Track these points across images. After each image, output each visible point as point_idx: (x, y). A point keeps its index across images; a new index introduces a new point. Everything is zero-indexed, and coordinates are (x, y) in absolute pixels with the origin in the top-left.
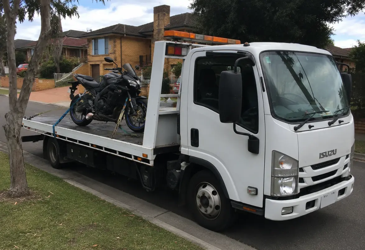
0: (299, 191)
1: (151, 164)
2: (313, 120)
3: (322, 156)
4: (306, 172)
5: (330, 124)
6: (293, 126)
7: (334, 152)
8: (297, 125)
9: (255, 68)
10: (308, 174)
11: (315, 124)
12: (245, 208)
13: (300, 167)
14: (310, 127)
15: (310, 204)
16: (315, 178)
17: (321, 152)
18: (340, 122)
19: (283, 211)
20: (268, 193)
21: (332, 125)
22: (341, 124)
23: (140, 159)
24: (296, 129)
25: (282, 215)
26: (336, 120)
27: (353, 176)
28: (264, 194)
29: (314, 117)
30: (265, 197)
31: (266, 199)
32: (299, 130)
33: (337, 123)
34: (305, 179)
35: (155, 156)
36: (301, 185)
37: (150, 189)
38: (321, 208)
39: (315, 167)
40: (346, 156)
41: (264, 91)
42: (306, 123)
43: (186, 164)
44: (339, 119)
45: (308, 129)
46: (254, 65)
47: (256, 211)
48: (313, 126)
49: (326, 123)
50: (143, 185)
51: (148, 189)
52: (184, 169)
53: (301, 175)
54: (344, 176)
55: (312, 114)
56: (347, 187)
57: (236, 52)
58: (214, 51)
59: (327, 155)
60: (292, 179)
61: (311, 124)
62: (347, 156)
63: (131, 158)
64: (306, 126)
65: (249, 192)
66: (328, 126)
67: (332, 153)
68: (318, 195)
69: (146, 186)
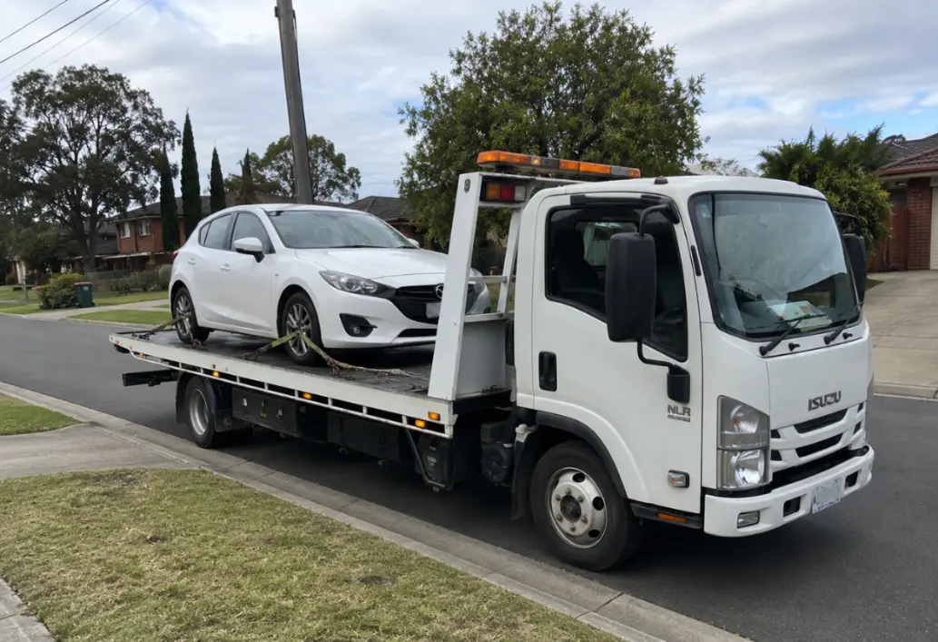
0: (770, 479)
1: (448, 434)
2: (796, 332)
3: (813, 405)
4: (784, 438)
5: (827, 341)
6: (756, 346)
7: (836, 397)
8: (765, 344)
9: (678, 228)
10: (789, 444)
11: (802, 341)
12: (663, 517)
13: (773, 427)
14: (792, 347)
15: (792, 506)
16: (802, 451)
17: (813, 398)
18: (846, 336)
19: (740, 520)
20: (711, 483)
21: (832, 343)
22: (847, 340)
23: (421, 424)
24: (763, 352)
25: (738, 527)
26: (839, 333)
27: (870, 448)
28: (703, 485)
29: (799, 326)
30: (705, 491)
31: (707, 496)
32: (770, 353)
33: (840, 338)
34: (783, 454)
35: (456, 416)
36: (776, 465)
37: (443, 486)
38: (813, 512)
39: (803, 427)
40: (857, 407)
41: (699, 274)
42: (784, 339)
43: (526, 430)
44: (844, 331)
45: (789, 351)
46: (677, 221)
47: (687, 521)
48: (798, 346)
49: (820, 338)
50: (426, 478)
51: (438, 485)
52: (522, 440)
53: (775, 443)
54: (853, 448)
55: (795, 320)
56: (860, 470)
57: (638, 196)
58: (587, 195)
59: (823, 402)
60: (758, 454)
61: (794, 341)
62: (861, 407)
63: (401, 421)
64: (783, 346)
65: (671, 481)
66: (825, 345)
67: (833, 400)
68: (807, 486)
69: (430, 478)
